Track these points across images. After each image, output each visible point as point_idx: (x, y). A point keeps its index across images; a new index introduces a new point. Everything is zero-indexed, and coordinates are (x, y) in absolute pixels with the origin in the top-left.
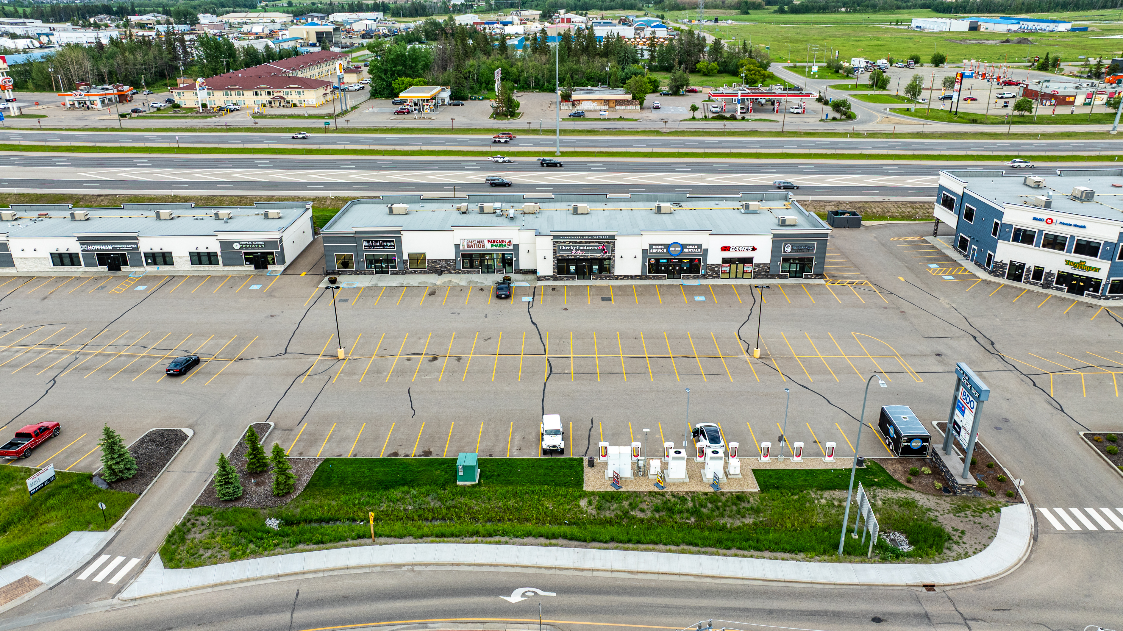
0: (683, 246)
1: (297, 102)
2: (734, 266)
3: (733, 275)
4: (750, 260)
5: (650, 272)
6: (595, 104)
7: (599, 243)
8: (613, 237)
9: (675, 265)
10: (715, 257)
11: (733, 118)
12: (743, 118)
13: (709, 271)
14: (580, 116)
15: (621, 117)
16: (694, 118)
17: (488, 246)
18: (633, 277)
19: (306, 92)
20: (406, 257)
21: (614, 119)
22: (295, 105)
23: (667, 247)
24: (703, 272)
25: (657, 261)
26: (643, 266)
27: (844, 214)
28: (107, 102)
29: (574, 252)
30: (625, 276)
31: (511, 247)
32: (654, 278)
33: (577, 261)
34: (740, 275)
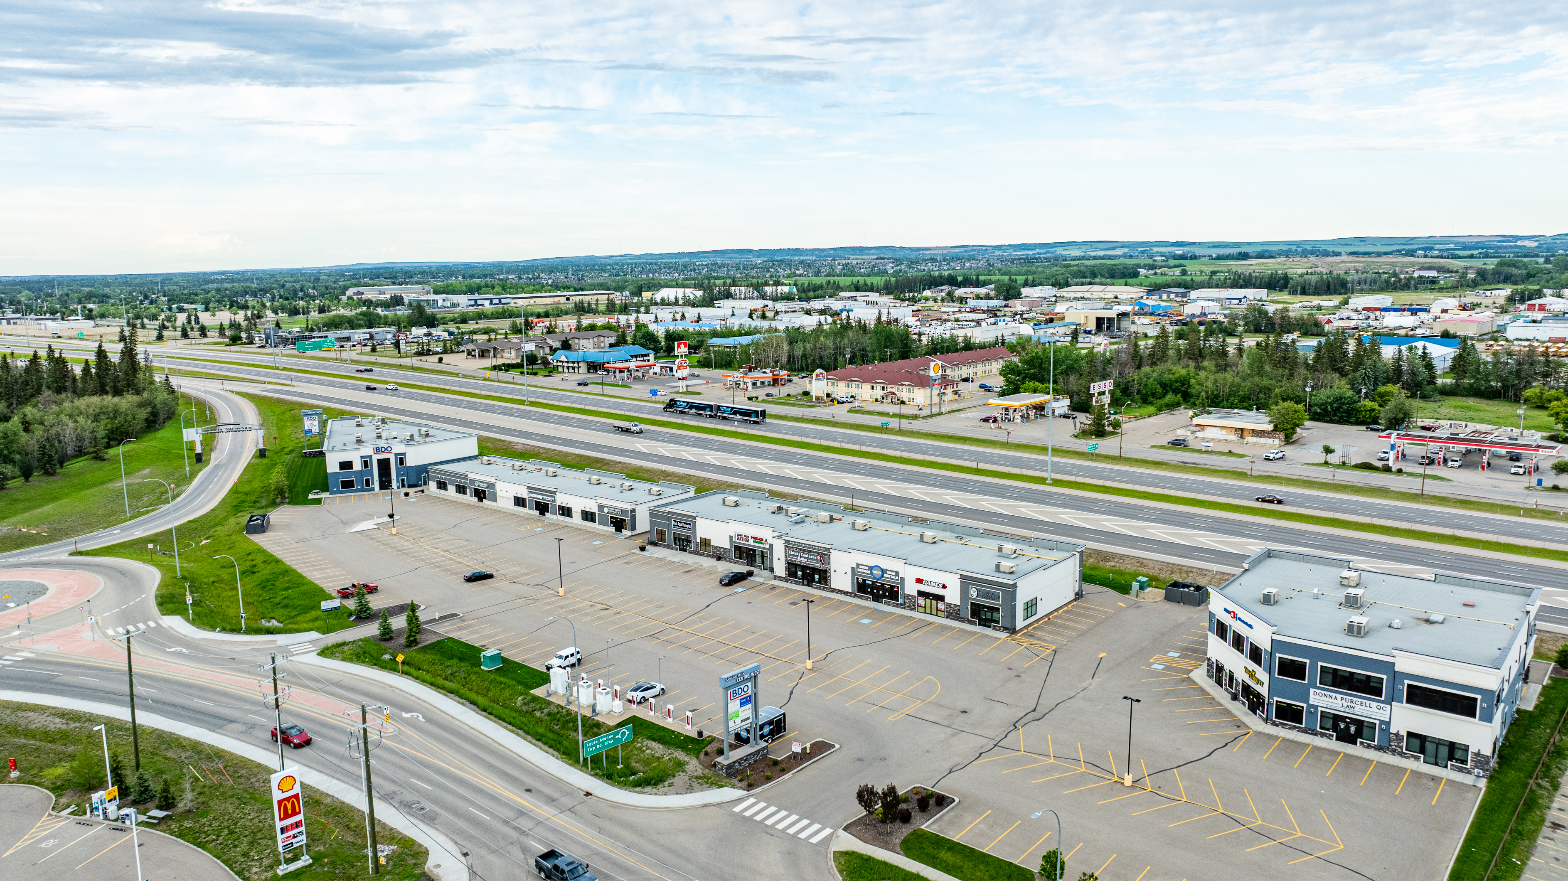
0: (884, 571)
1: (905, 399)
2: (928, 601)
3: (928, 611)
4: (941, 598)
5: (859, 591)
6: (1224, 431)
7: (818, 553)
8: (828, 550)
9: (878, 588)
10: (911, 589)
11: (1387, 469)
13: (907, 601)
14: (1180, 445)
16: (1326, 463)
17: (751, 542)
18: (846, 593)
20: (698, 540)
21: (1222, 454)
22: (903, 403)
23: (871, 568)
24: (901, 601)
25: (864, 581)
26: (853, 583)
28: (759, 384)
29: (800, 558)
30: (840, 591)
31: (767, 546)
32: (861, 597)
33: (804, 568)
34: (934, 612)
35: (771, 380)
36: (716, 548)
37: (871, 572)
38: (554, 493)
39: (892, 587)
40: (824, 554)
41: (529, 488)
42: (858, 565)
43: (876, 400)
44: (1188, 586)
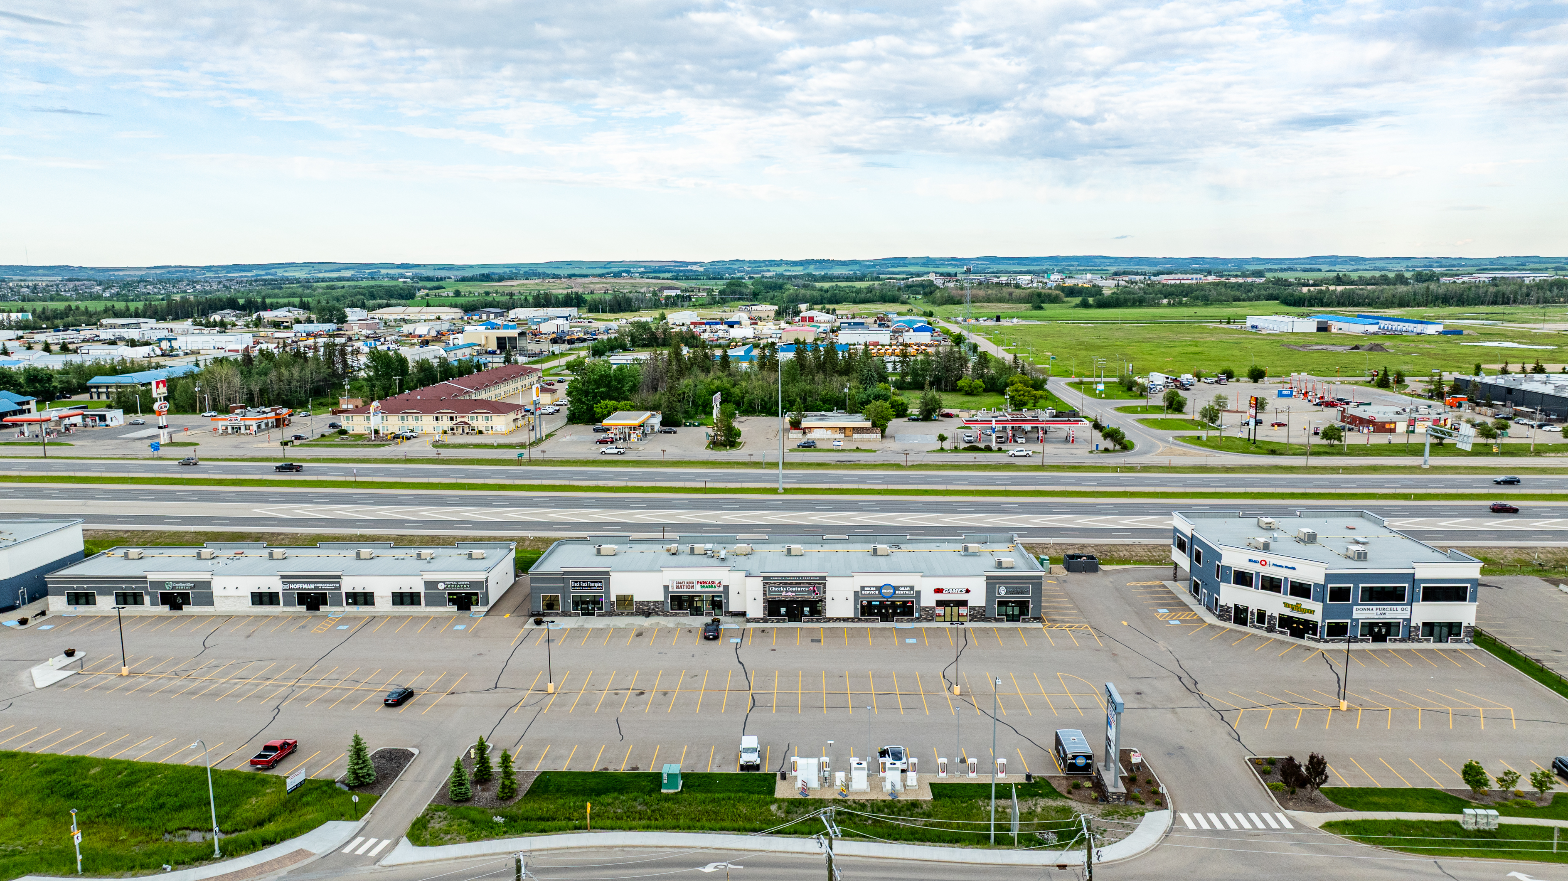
0: (896, 588)
1: (483, 429)
2: (948, 609)
3: (948, 618)
4: (964, 603)
5: (862, 614)
6: (829, 432)
7: (810, 584)
8: (824, 578)
9: (887, 607)
10: (928, 600)
11: (988, 449)
12: (1000, 450)
13: (923, 613)
14: (810, 447)
15: (857, 448)
17: (698, 588)
18: (845, 620)
19: (496, 418)
20: (613, 598)
21: (850, 450)
22: (481, 432)
23: (879, 588)
24: (917, 615)
26: (855, 608)
27: (1080, 557)
28: (263, 426)
29: (784, 593)
30: (837, 619)
31: (721, 589)
32: (866, 621)
33: (787, 603)
34: (955, 619)
35: (274, 420)
36: (642, 603)
37: (880, 593)
39: (905, 603)
40: (819, 584)
41: (283, 577)
42: (863, 588)
43: (445, 432)
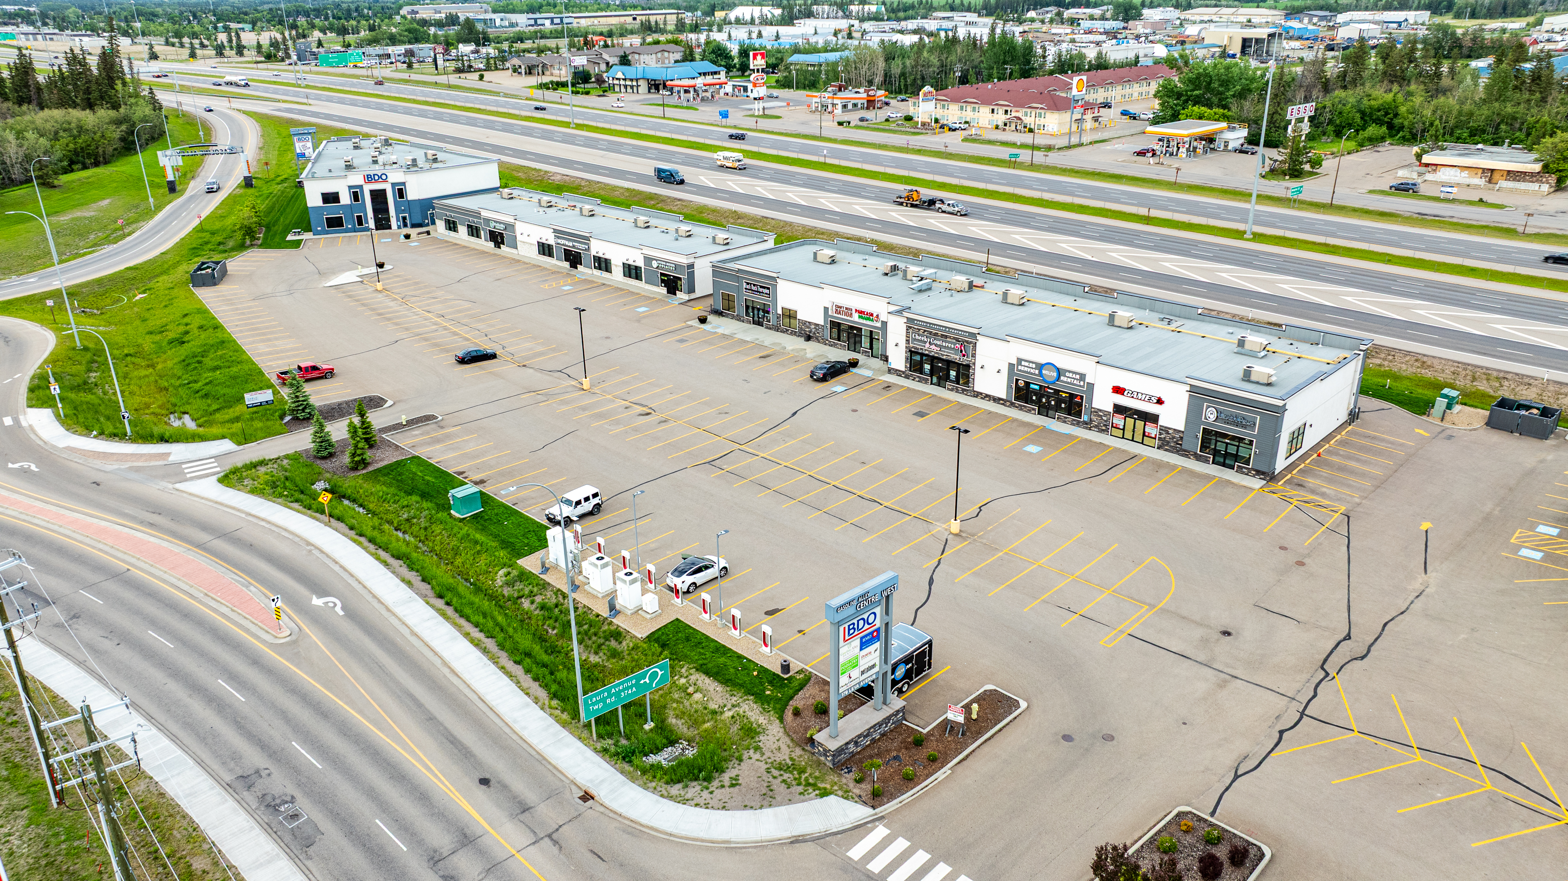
0: (1060, 372)
1: (1035, 127)
2: (1130, 421)
3: (1128, 435)
4: (1153, 418)
5: (1017, 398)
7: (957, 340)
8: (973, 335)
9: (1048, 397)
10: (1104, 400)
13: (1094, 418)
17: (856, 317)
18: (997, 400)
19: (1049, 114)
20: (780, 312)
22: (1032, 131)
23: (1040, 367)
24: (1085, 418)
25: (1027, 384)
26: (1009, 387)
30: (987, 396)
31: (879, 325)
33: (933, 359)
34: (1138, 438)
35: (865, 101)
36: (804, 323)
37: (1040, 372)
38: (588, 239)
39: (1072, 396)
40: (967, 342)
41: (555, 231)
42: (1020, 361)
43: (997, 127)
44: (1528, 408)
